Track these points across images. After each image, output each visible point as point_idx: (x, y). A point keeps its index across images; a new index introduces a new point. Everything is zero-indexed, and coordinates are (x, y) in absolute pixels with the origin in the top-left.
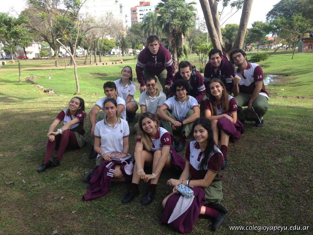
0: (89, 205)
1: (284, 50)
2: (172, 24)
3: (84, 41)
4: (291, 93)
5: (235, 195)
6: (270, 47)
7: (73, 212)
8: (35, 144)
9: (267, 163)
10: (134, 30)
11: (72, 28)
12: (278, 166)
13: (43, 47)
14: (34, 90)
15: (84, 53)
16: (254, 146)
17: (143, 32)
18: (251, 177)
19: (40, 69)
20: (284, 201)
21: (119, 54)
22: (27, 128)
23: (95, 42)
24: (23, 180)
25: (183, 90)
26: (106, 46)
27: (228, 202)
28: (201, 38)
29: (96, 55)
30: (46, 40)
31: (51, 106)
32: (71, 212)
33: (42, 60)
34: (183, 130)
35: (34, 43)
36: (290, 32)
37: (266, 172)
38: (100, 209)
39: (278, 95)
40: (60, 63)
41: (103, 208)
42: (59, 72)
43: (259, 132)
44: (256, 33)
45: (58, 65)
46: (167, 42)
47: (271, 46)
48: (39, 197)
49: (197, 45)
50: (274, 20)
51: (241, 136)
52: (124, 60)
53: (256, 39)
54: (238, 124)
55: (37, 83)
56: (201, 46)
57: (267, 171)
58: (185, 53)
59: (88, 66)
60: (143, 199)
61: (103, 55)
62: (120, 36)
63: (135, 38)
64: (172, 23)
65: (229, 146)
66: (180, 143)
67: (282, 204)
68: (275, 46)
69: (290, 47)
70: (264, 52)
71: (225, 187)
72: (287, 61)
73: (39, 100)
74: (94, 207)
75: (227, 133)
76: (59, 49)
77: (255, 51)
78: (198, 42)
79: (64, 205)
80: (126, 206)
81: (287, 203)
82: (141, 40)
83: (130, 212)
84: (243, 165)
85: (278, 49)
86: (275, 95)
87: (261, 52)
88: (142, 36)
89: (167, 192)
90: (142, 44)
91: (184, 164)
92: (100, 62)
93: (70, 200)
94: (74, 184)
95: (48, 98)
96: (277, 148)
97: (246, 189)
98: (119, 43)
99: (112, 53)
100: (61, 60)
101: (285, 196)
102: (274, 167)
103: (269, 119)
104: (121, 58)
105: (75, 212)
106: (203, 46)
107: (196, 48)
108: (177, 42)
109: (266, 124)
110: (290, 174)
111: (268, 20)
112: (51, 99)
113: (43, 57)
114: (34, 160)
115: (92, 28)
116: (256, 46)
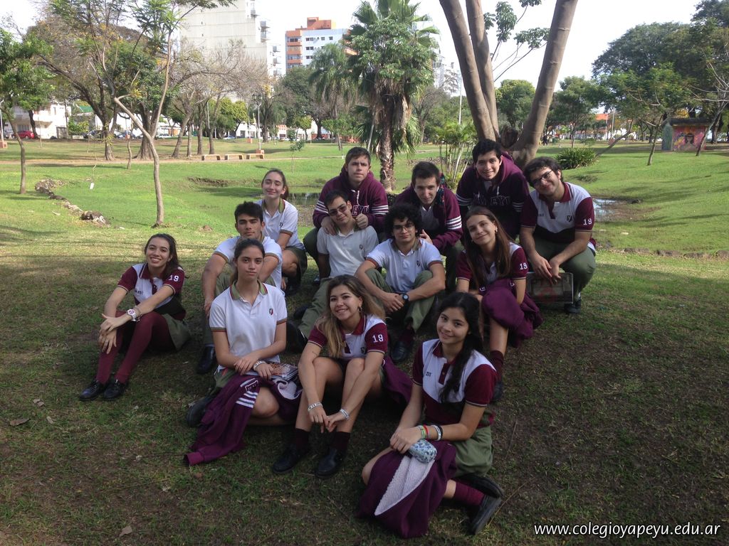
0: (199, 475)
1: (630, 143)
2: (381, 76)
3: (174, 102)
4: (643, 241)
5: (519, 459)
6: (599, 136)
7: (164, 489)
8: (72, 337)
9: (588, 392)
10: (293, 84)
11: (148, 71)
12: (610, 400)
13: (78, 112)
14: (57, 212)
15: (173, 130)
16: (562, 355)
17: (314, 89)
18: (553, 421)
19: (67, 163)
20: (623, 475)
21: (254, 136)
22: (50, 300)
23: (201, 108)
24: (48, 418)
25: (407, 226)
26: (225, 117)
27: (503, 474)
28: (445, 108)
29: (201, 137)
30: (85, 96)
31: (103, 253)
32: (160, 488)
33: (72, 144)
34: (408, 316)
35: (55, 103)
36: (644, 105)
37: (585, 412)
38: (224, 484)
39: (615, 244)
40: (117, 151)
41: (230, 482)
42: (114, 173)
43: (573, 325)
44: (570, 103)
45: (111, 157)
46: (369, 116)
47: (602, 134)
48: (87, 455)
49: (436, 125)
50: (610, 76)
51: (534, 332)
52: (268, 151)
53: (568, 116)
54: (528, 305)
55: (63, 196)
56: (445, 128)
57: (587, 410)
58: (410, 143)
59: (181, 161)
60: (318, 464)
61: (218, 137)
62: (260, 96)
63: (295, 101)
64: (381, 72)
65: (506, 352)
66: (401, 343)
67: (619, 480)
68: (610, 134)
69: (644, 138)
70: (587, 146)
71: (498, 443)
72: (637, 170)
73: (72, 238)
74: (211, 480)
75: (503, 324)
76: (115, 120)
77: (565, 143)
78: (438, 117)
79: (143, 474)
80: (281, 478)
81: (628, 479)
82: (309, 106)
83: (291, 491)
84: (536, 395)
85: (616, 141)
86: (609, 244)
87: (579, 146)
88: (310, 98)
89: (372, 450)
90: (309, 117)
91: (409, 389)
92: (211, 152)
93: (156, 463)
94: (164, 428)
95: (92, 232)
96: (611, 362)
97: (543, 447)
98: (256, 112)
99: (238, 134)
100: (119, 144)
101: (626, 463)
102: (603, 402)
103: (594, 297)
104: (261, 145)
105: (169, 488)
106: (450, 128)
107: (434, 131)
108: (392, 114)
109: (588, 308)
110: (636, 417)
111: (598, 76)
112: (99, 235)
113: (74, 137)
114: (71, 373)
115: (195, 74)
116: (568, 132)
